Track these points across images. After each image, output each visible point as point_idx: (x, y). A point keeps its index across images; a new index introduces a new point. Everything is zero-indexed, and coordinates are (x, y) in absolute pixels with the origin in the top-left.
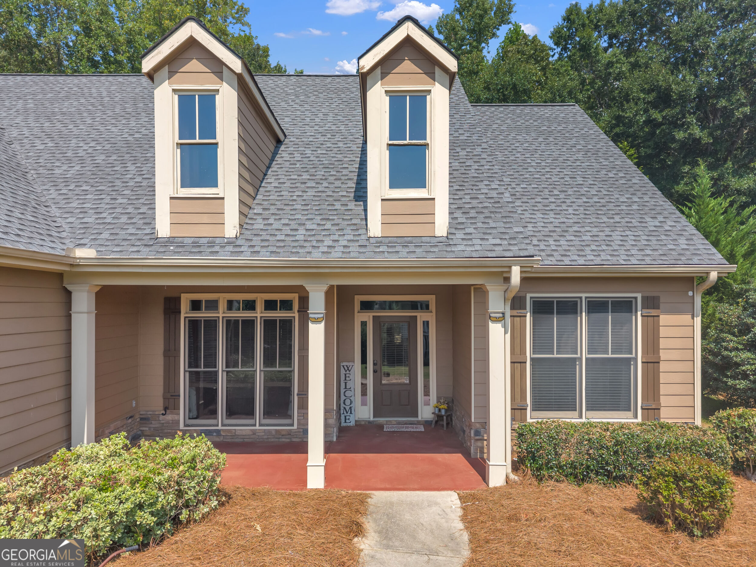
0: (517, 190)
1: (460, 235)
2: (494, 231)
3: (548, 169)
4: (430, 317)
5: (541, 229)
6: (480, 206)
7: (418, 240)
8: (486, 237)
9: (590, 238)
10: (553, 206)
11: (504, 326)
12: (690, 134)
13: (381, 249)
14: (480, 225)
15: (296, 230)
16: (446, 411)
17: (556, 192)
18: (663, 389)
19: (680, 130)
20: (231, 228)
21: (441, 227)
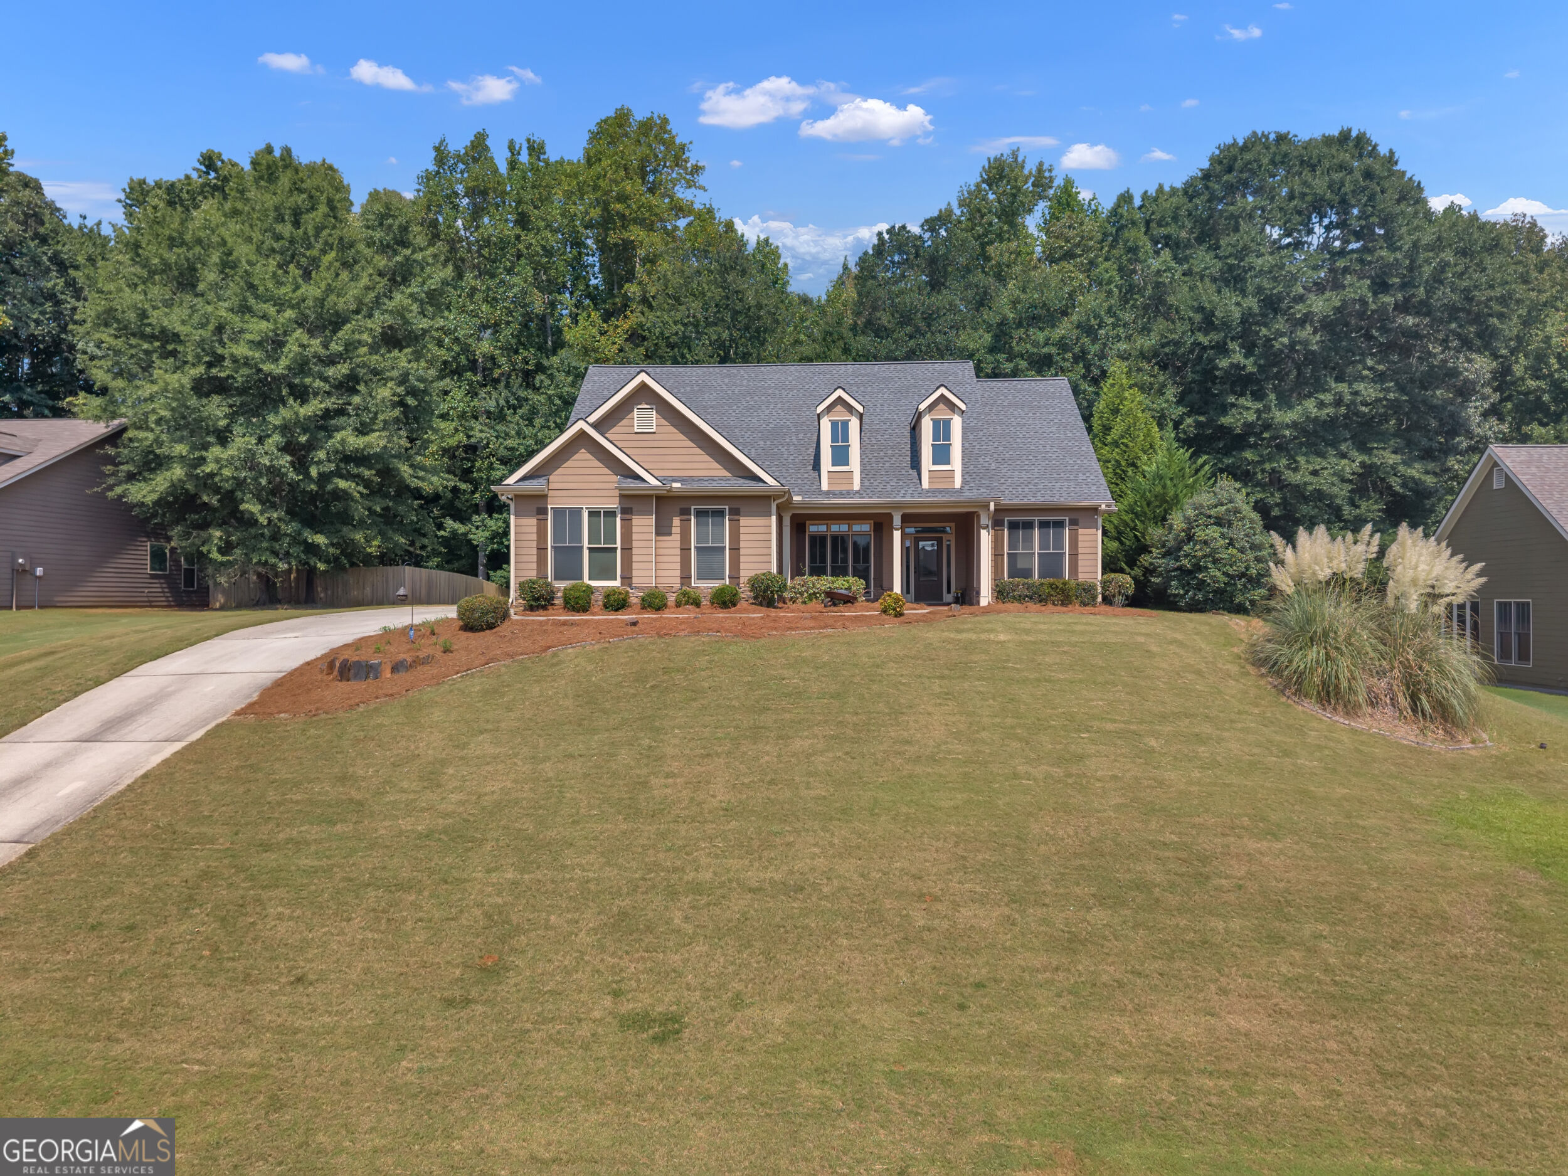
1: (967, 487)
2: (982, 485)
4: (951, 537)
6: (978, 471)
7: (947, 490)
8: (978, 488)
9: (1042, 487)
11: (990, 532)
13: (928, 495)
14: (977, 482)
15: (886, 486)
16: (962, 594)
18: (1080, 569)
20: (857, 486)
21: (958, 484)
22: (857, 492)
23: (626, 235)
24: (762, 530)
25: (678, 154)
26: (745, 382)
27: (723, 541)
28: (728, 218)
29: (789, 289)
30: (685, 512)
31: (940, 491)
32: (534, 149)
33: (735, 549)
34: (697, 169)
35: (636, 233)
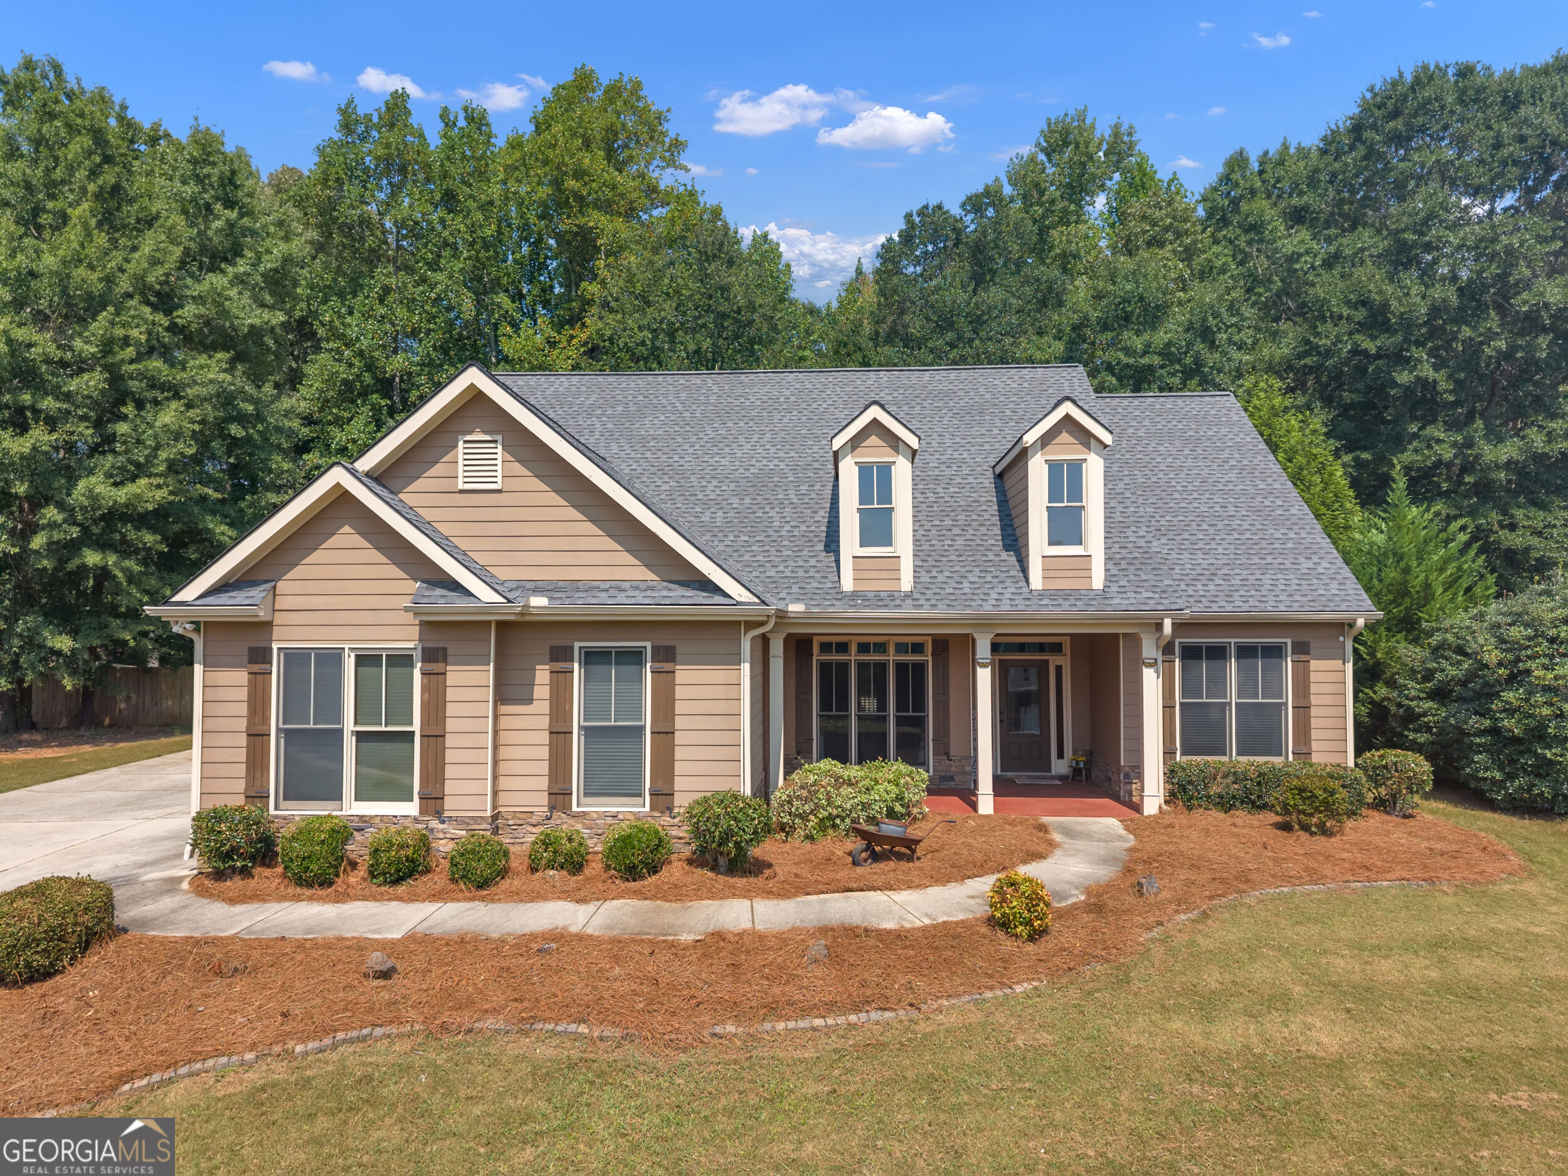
0: (1162, 523)
1: (1114, 588)
2: (1146, 584)
3: (1195, 495)
4: (1064, 661)
5: (1188, 571)
6: (1130, 556)
7: (1077, 593)
8: (1139, 590)
9: (1239, 582)
10: (1201, 545)
11: (1157, 672)
12: (1418, 378)
13: (1044, 602)
14: (1132, 577)
15: (961, 583)
16: (1085, 763)
17: (1205, 526)
18: (1314, 734)
19: (1403, 370)
20: (906, 583)
21: (1098, 581)
22: (908, 595)
23: (582, 220)
24: (721, 692)
25: (653, 124)
26: (713, 399)
27: (639, 714)
28: (715, 203)
29: (792, 295)
30: (560, 655)
31: (1066, 594)
32: (473, 118)
33: (665, 734)
34: (677, 145)
35: (595, 219)
